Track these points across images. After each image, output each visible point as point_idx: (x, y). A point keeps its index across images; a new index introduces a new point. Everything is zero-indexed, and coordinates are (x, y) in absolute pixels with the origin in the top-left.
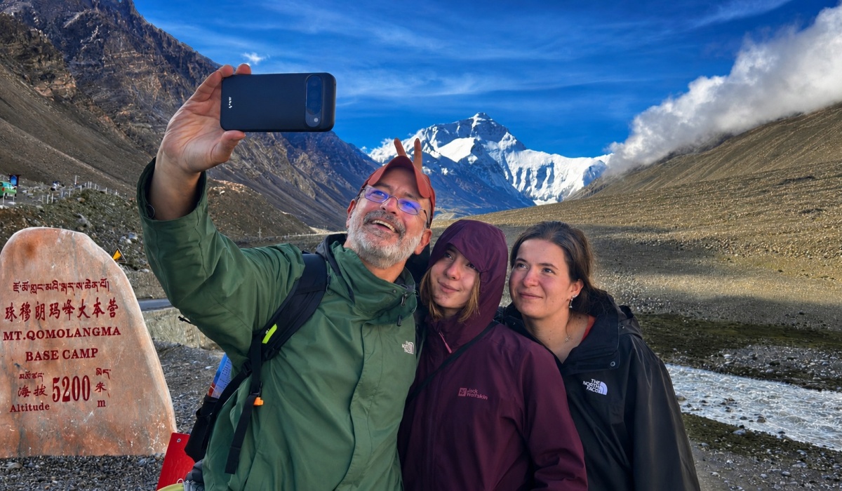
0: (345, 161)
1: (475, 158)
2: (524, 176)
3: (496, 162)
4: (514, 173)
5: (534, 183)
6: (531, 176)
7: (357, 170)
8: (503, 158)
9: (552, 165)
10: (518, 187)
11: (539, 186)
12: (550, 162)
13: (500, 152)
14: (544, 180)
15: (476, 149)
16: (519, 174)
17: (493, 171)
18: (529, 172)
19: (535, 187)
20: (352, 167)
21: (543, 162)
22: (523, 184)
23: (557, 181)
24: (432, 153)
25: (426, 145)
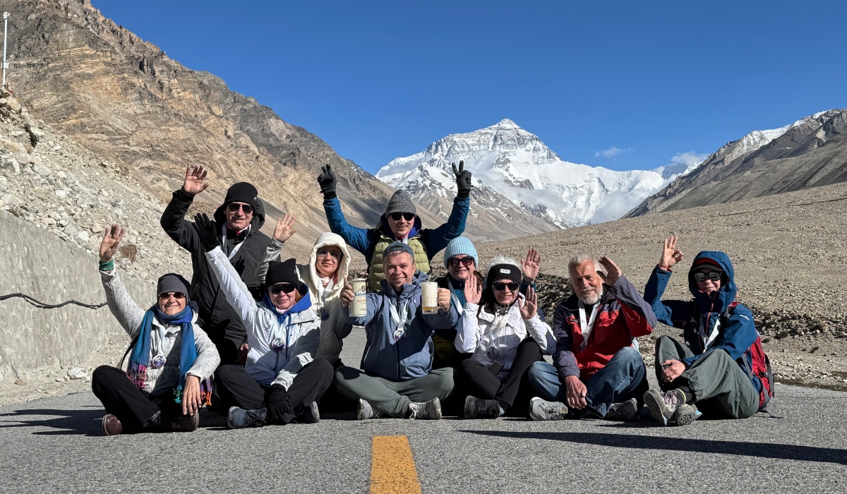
5: (573, 202)
6: (569, 194)
13: (530, 167)
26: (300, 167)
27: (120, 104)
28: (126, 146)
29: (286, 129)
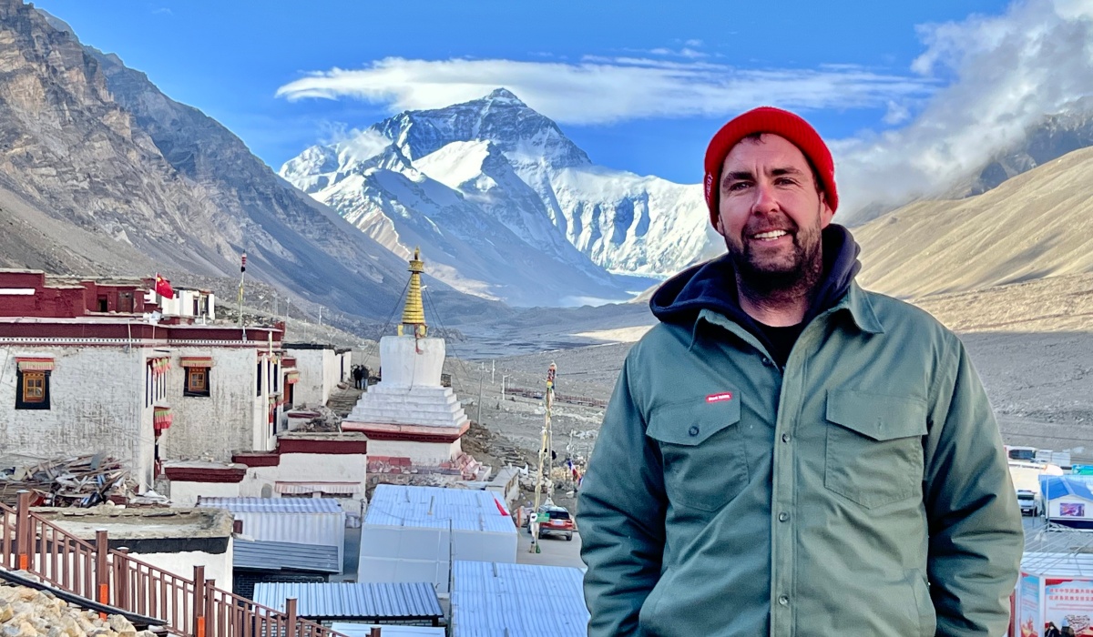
0: (266, 199)
1: (490, 182)
2: (587, 218)
3: (530, 189)
4: (568, 214)
5: (609, 233)
6: (602, 219)
7: (288, 215)
8: (546, 181)
9: (645, 197)
10: (576, 241)
11: (619, 239)
12: (641, 191)
13: (539, 171)
14: (628, 226)
15: (493, 164)
16: (578, 214)
17: (527, 208)
18: (597, 212)
19: (611, 241)
20: (280, 211)
21: (626, 192)
22: (586, 234)
23: (655, 229)
24: (407, 173)
25: (395, 156)
26: (201, 176)
27: (44, 114)
28: (75, 182)
29: (169, 110)
